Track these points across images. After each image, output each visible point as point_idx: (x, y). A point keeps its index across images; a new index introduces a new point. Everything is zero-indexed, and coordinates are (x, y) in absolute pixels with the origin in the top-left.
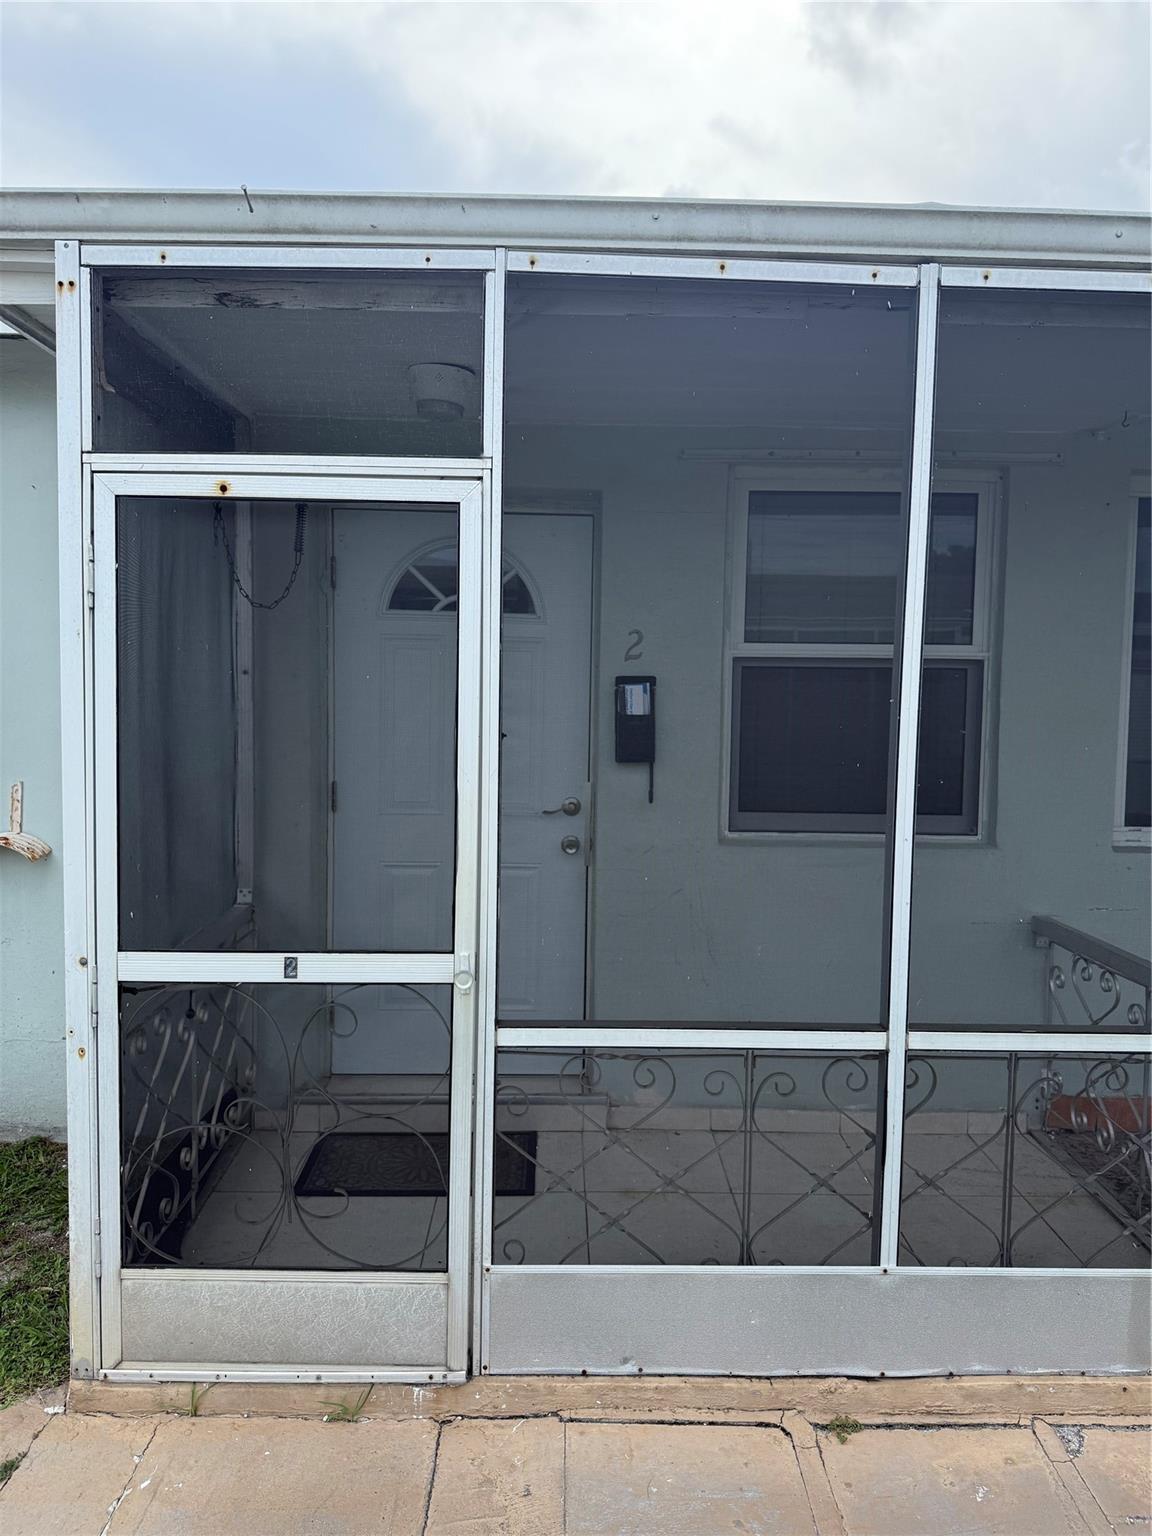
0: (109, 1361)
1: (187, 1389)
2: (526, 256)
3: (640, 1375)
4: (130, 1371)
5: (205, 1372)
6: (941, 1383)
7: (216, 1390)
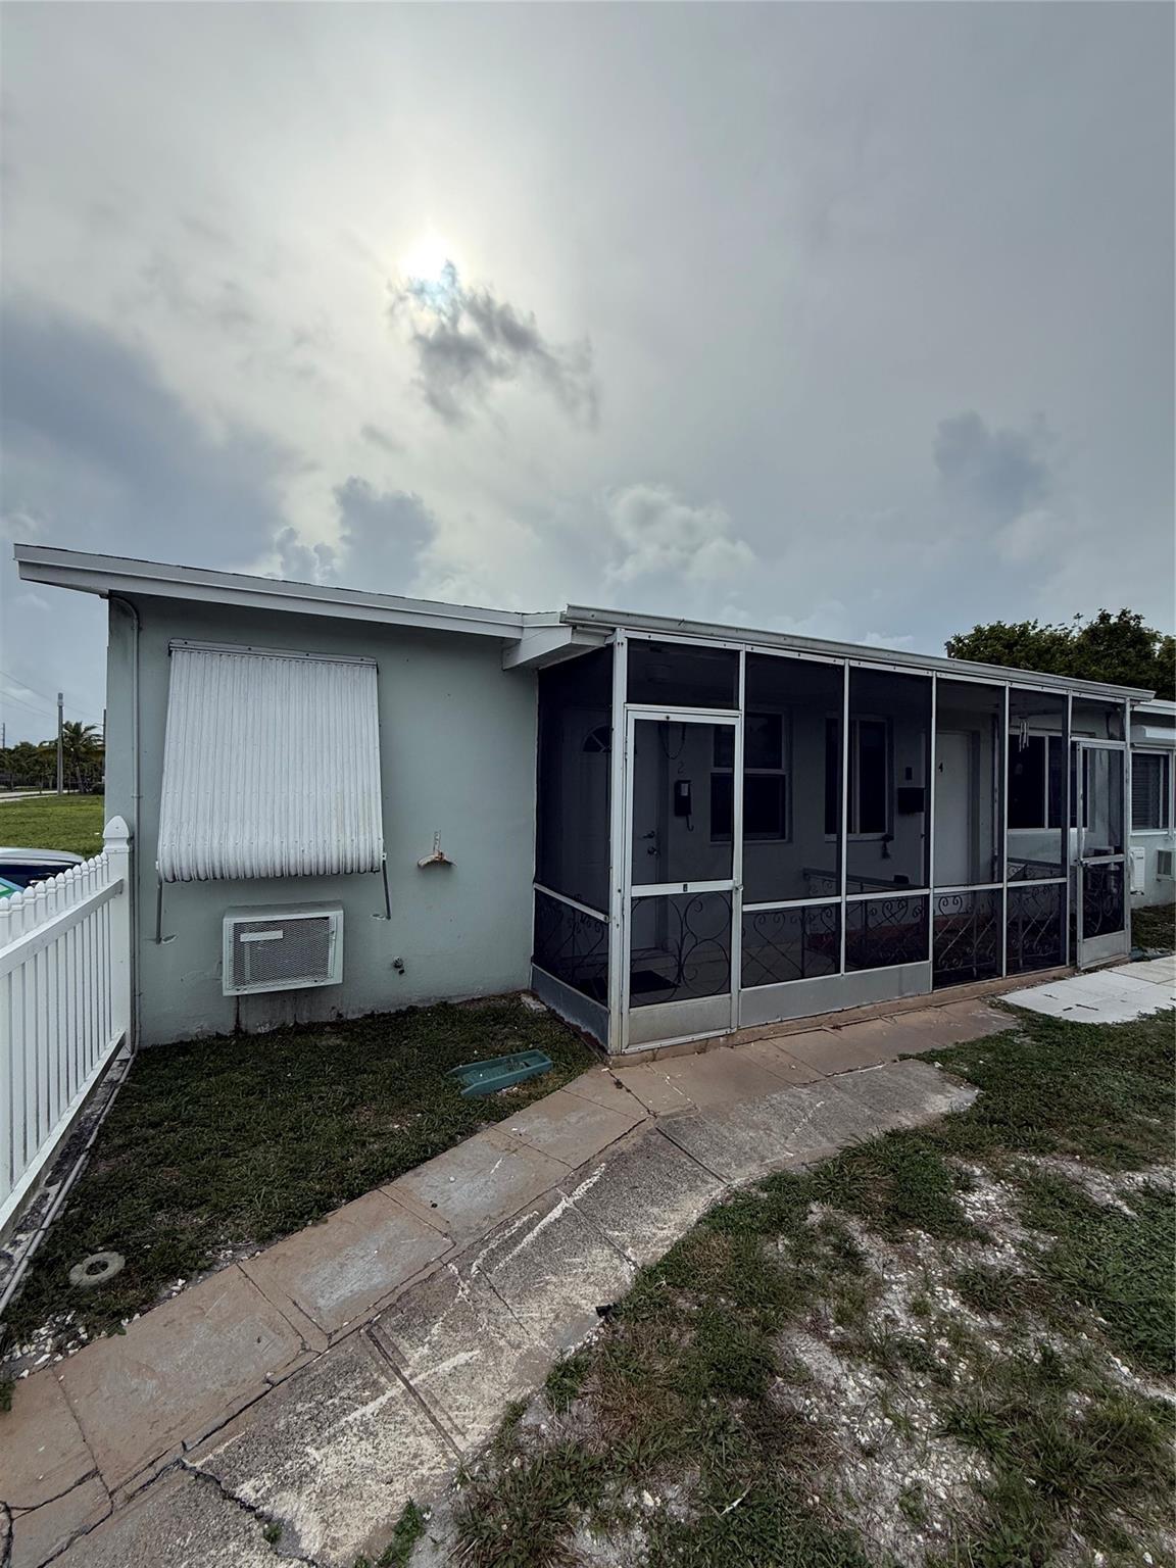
0: (624, 1047)
1: (651, 1052)
2: (750, 647)
3: (781, 1021)
4: (632, 1049)
5: (655, 1045)
6: (857, 1010)
7: (661, 1050)
